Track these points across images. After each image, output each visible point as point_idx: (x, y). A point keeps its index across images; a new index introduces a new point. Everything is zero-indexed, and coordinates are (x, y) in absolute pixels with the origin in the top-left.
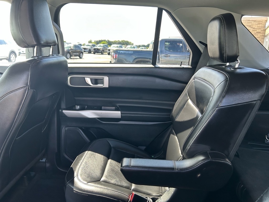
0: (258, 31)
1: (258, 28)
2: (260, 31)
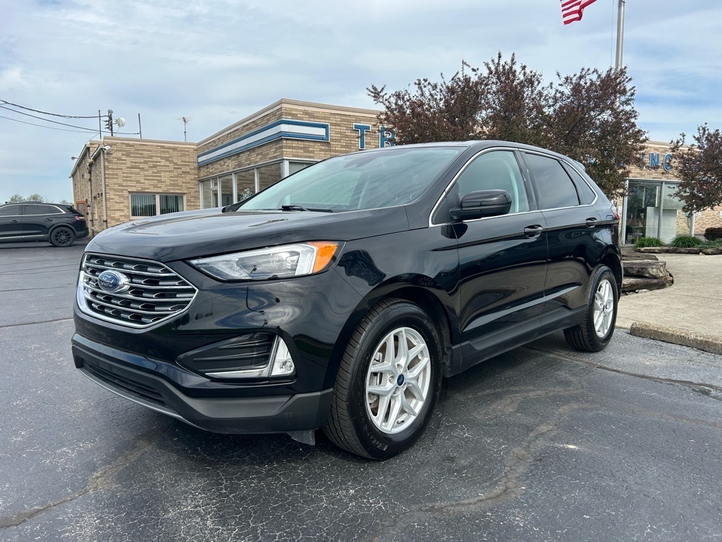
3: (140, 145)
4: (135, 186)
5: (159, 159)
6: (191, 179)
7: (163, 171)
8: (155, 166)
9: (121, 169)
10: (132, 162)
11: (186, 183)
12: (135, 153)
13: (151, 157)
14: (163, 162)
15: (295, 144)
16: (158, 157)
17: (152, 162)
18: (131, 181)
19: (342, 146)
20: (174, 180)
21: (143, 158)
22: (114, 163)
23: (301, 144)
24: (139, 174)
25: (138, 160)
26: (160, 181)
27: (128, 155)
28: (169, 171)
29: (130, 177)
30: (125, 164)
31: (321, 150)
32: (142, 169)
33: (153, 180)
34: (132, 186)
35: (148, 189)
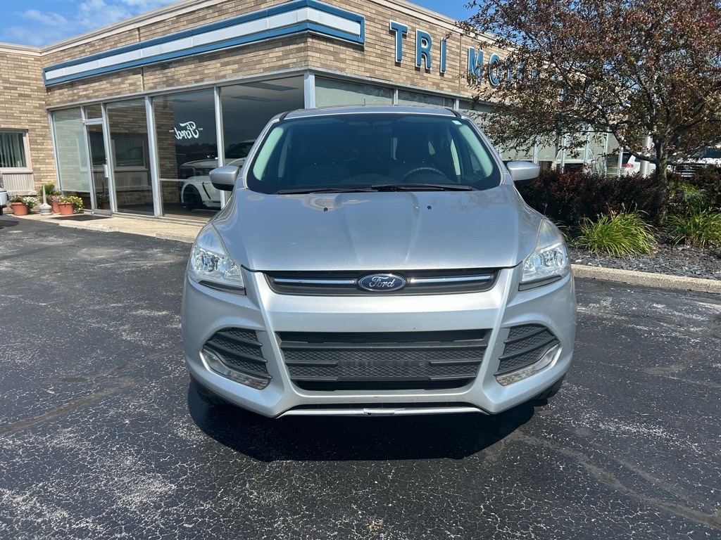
15: (323, 45)
19: (378, 56)
20: (6, 108)
23: (330, 47)
31: (355, 59)
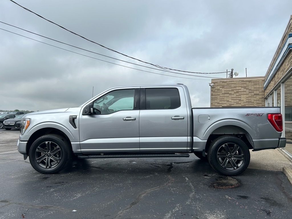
0: (255, 92)
1: (255, 89)
2: (258, 92)
3: (230, 81)
4: (226, 104)
5: (240, 88)
6: (260, 98)
7: (242, 95)
8: (237, 92)
9: (219, 95)
10: (225, 91)
11: (256, 100)
12: (227, 86)
13: (236, 87)
14: (243, 89)
16: (240, 87)
17: (236, 90)
18: (224, 101)
20: (249, 99)
21: (231, 88)
22: (216, 92)
24: (229, 97)
25: (228, 89)
26: (240, 100)
27: (223, 87)
28: (246, 94)
29: (224, 99)
30: (221, 92)
32: (231, 94)
33: (236, 100)
34: (224, 104)
35: (233, 104)
